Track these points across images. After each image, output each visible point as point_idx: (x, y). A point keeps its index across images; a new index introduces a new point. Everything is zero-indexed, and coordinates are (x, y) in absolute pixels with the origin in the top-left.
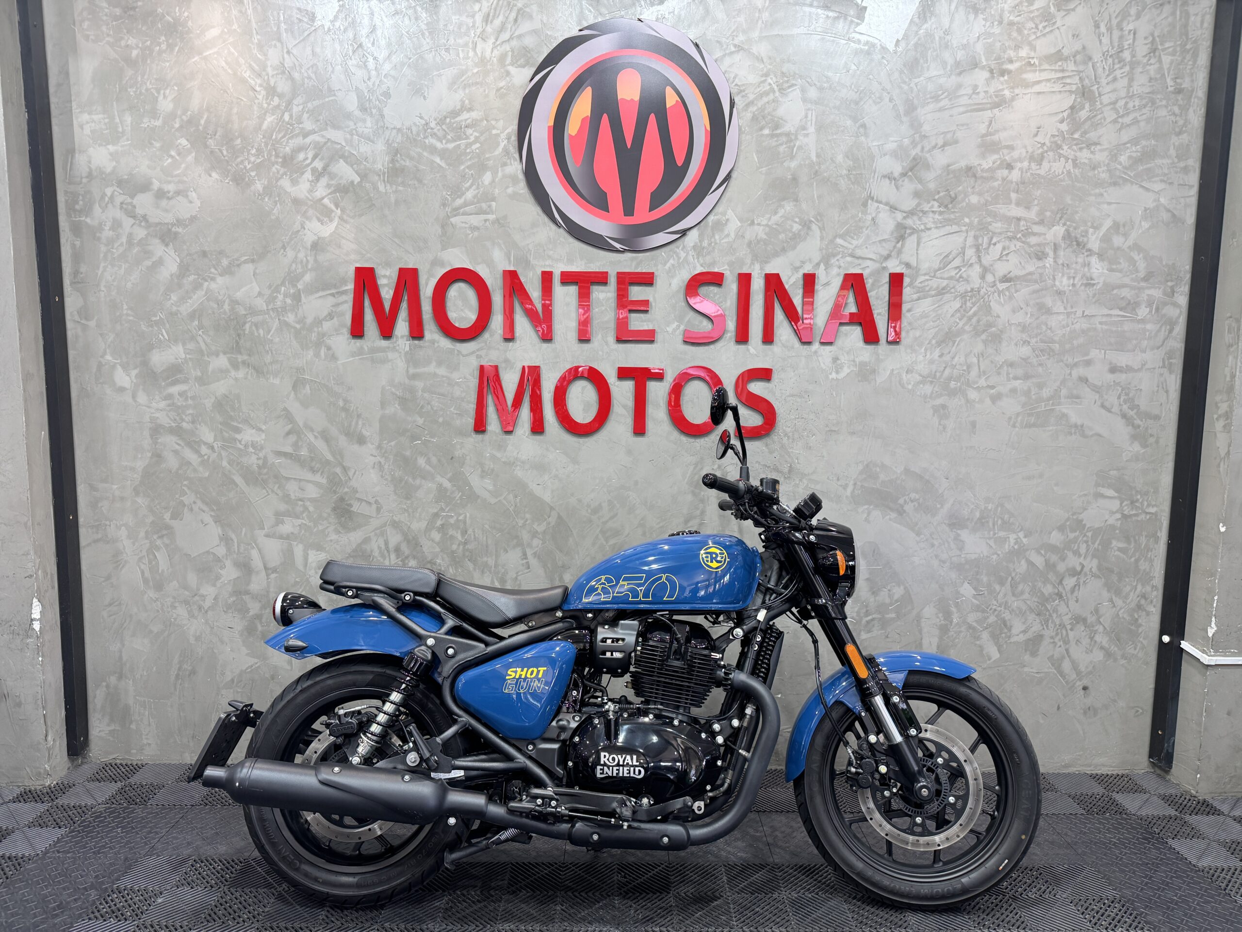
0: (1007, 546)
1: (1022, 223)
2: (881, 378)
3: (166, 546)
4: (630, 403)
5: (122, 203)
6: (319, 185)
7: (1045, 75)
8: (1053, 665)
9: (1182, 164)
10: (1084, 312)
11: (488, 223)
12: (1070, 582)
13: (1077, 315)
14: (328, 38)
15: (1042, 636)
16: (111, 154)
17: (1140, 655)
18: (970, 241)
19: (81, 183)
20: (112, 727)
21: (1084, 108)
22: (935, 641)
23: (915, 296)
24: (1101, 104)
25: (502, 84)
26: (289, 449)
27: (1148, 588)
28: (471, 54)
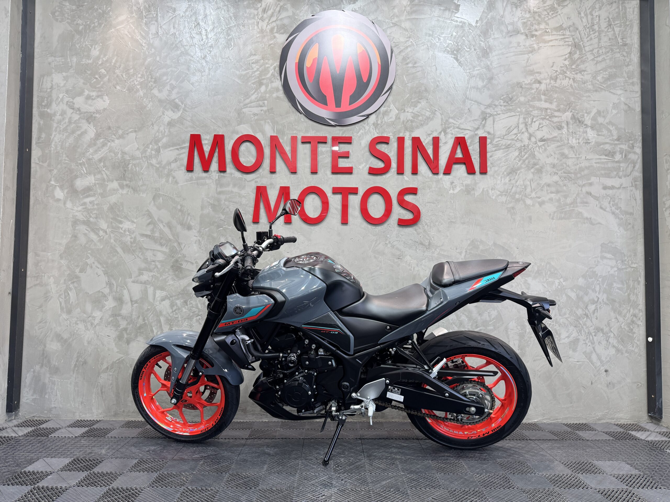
0: (554, 287)
1: (549, 111)
2: (477, 193)
3: (76, 288)
4: (339, 207)
5: (67, 102)
6: (173, 92)
7: (554, 37)
8: (586, 357)
9: (631, 81)
10: (586, 157)
11: (262, 112)
12: (592, 307)
13: (582, 159)
14: (182, 20)
15: (578, 340)
16: (64, 77)
17: (636, 350)
18: (521, 120)
19: (46, 91)
20: (34, 397)
21: (576, 53)
22: (517, 342)
23: (494, 149)
24: (585, 51)
25: (272, 42)
26: (149, 233)
27: (637, 311)
28: (256, 27)
